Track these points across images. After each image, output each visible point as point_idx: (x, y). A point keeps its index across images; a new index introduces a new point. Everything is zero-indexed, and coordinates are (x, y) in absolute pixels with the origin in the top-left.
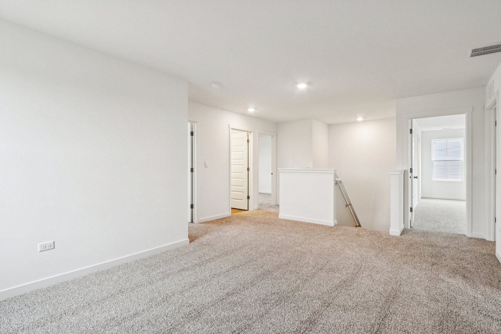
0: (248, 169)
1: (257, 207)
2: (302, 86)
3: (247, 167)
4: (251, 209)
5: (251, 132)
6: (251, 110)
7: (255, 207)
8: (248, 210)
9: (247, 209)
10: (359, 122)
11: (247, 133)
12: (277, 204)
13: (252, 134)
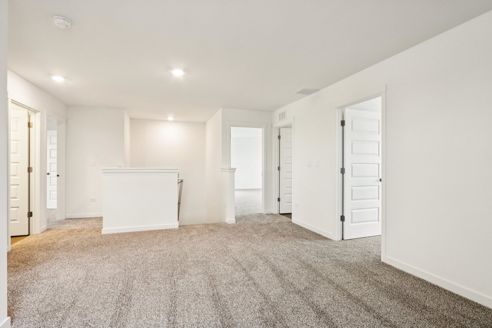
0: (29, 170)
1: (45, 226)
2: (178, 73)
3: (27, 166)
4: (34, 231)
5: (35, 112)
6: (58, 79)
7: (42, 227)
8: (29, 235)
9: (27, 234)
10: (170, 122)
11: (28, 112)
12: (67, 218)
13: (38, 114)
